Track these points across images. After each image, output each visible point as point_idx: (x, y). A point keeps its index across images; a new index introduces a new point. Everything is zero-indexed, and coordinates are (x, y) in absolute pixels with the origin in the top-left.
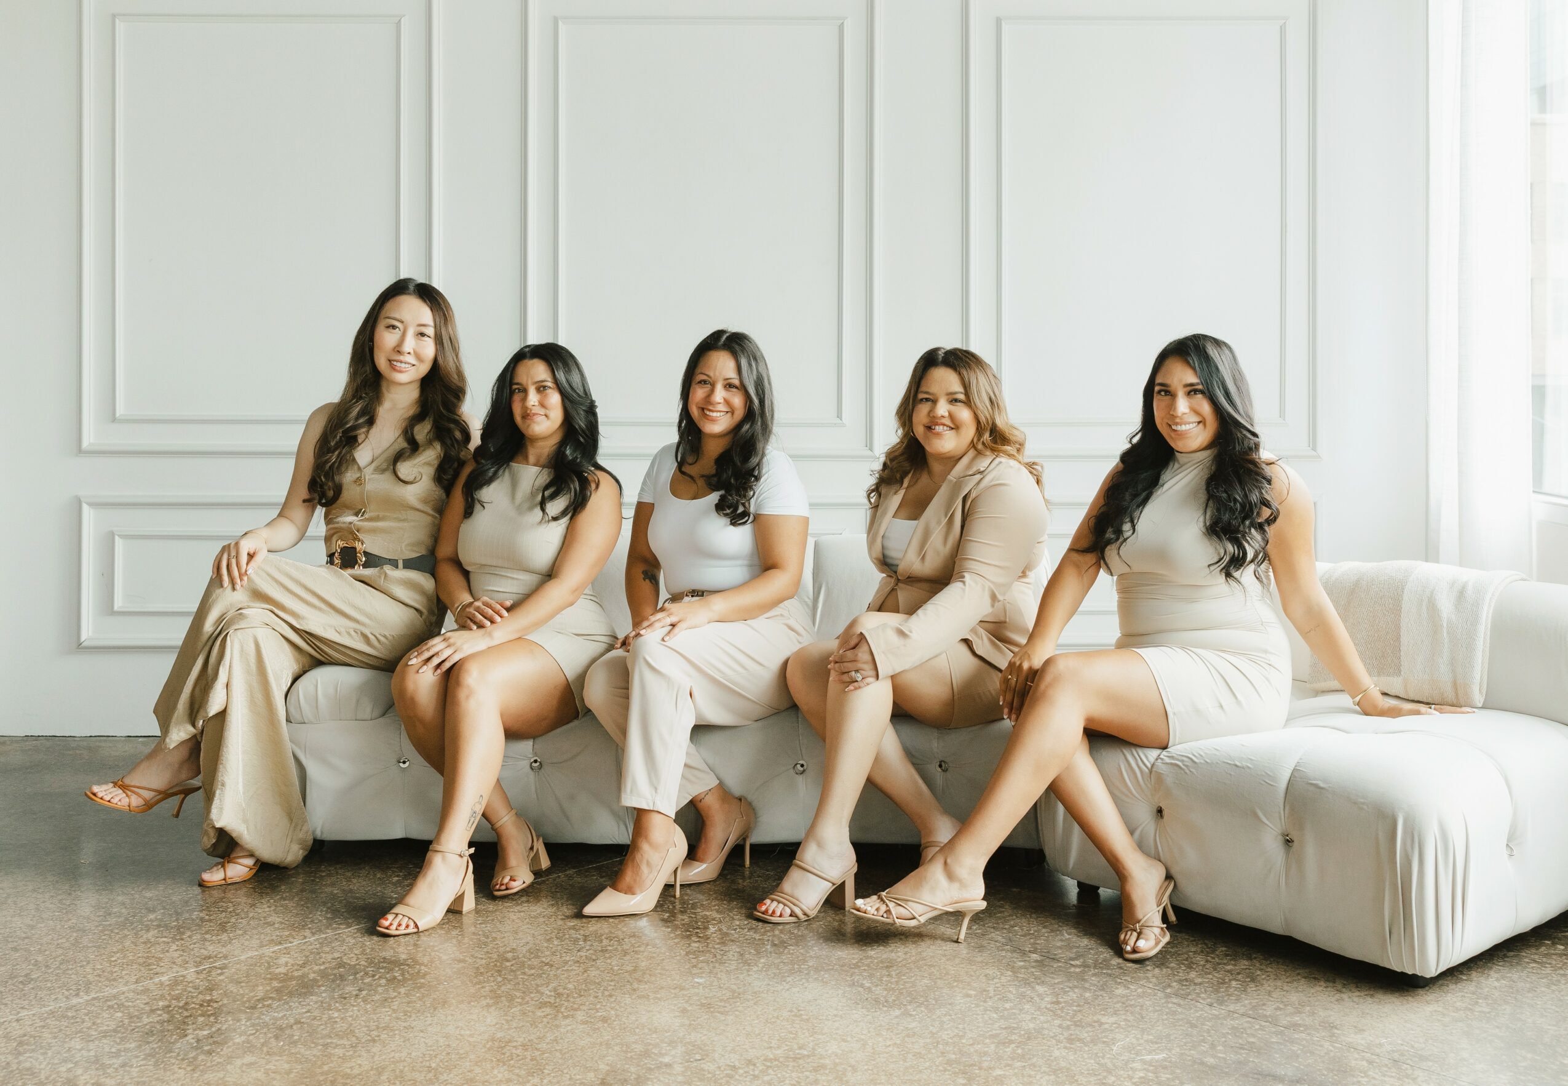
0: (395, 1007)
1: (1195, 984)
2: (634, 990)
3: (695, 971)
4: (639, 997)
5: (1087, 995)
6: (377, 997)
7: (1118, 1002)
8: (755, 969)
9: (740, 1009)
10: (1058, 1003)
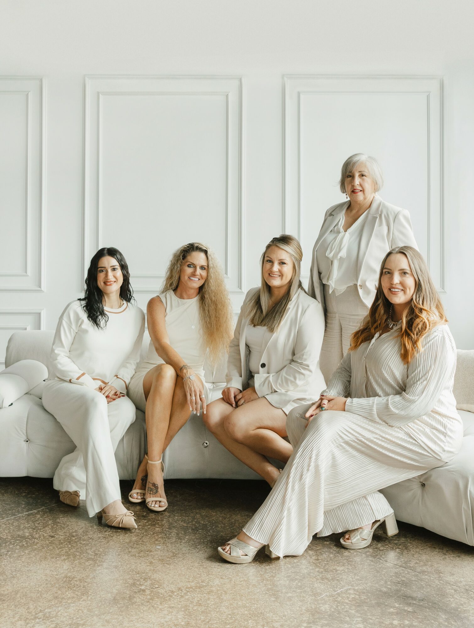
0: (23, 560)
1: (380, 550)
2: (130, 552)
3: (157, 542)
4: (132, 556)
5: (331, 555)
6: (15, 555)
7: (345, 559)
8: (183, 541)
9: (176, 562)
10: (318, 560)
